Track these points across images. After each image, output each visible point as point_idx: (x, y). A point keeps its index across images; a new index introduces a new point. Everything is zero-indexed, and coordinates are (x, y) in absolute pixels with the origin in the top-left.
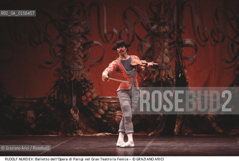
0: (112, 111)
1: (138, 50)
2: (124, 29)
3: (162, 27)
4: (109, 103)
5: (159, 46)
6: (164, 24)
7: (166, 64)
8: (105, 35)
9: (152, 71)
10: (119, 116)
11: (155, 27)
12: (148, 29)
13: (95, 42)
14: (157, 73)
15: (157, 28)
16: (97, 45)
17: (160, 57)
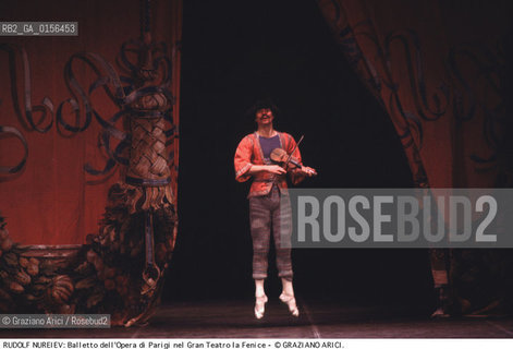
0: (47, 277)
1: (100, 145)
2: (69, 100)
3: (149, 97)
4: (41, 259)
5: (142, 137)
6: (152, 91)
7: (160, 175)
8: (28, 113)
9: (129, 191)
10: (61, 286)
11: (132, 96)
12: (119, 101)
13: (7, 129)
14: (139, 194)
15: (138, 99)
16: (13, 135)
17: (144, 159)
